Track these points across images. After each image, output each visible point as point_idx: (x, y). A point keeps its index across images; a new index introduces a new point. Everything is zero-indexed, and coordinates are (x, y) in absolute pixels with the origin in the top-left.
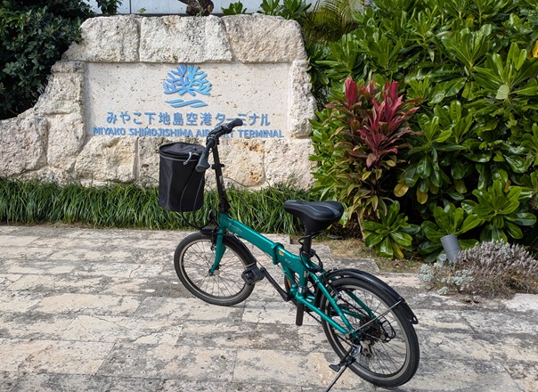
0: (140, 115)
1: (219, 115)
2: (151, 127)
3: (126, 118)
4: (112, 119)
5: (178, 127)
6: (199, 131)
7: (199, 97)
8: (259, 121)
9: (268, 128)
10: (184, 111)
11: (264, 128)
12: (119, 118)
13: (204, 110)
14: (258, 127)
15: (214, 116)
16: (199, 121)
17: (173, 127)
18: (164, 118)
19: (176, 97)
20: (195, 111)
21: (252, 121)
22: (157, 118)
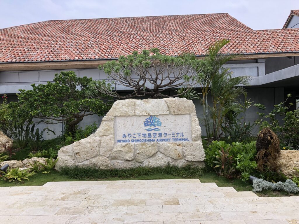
0: (135, 134)
1: (165, 133)
2: (139, 139)
3: (130, 136)
4: (124, 136)
5: (150, 138)
6: (157, 139)
7: (157, 127)
8: (180, 135)
9: (184, 138)
10: (152, 133)
11: (182, 137)
12: (127, 136)
13: (159, 132)
14: (179, 137)
15: (163, 134)
16: (157, 136)
17: (148, 139)
18: (144, 135)
19: (148, 127)
20: (156, 132)
21: (177, 135)
22: (142, 135)
